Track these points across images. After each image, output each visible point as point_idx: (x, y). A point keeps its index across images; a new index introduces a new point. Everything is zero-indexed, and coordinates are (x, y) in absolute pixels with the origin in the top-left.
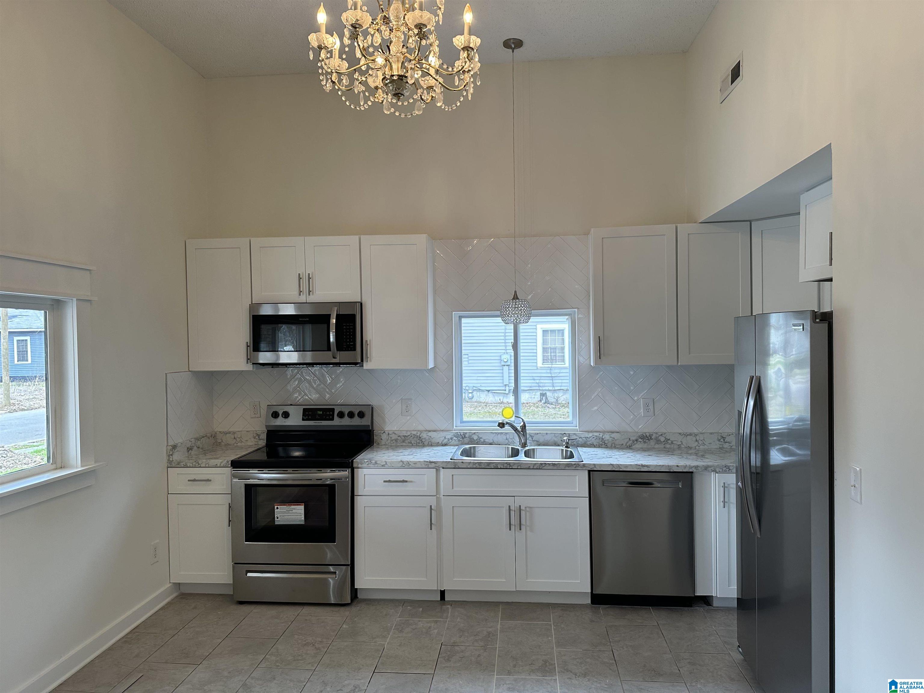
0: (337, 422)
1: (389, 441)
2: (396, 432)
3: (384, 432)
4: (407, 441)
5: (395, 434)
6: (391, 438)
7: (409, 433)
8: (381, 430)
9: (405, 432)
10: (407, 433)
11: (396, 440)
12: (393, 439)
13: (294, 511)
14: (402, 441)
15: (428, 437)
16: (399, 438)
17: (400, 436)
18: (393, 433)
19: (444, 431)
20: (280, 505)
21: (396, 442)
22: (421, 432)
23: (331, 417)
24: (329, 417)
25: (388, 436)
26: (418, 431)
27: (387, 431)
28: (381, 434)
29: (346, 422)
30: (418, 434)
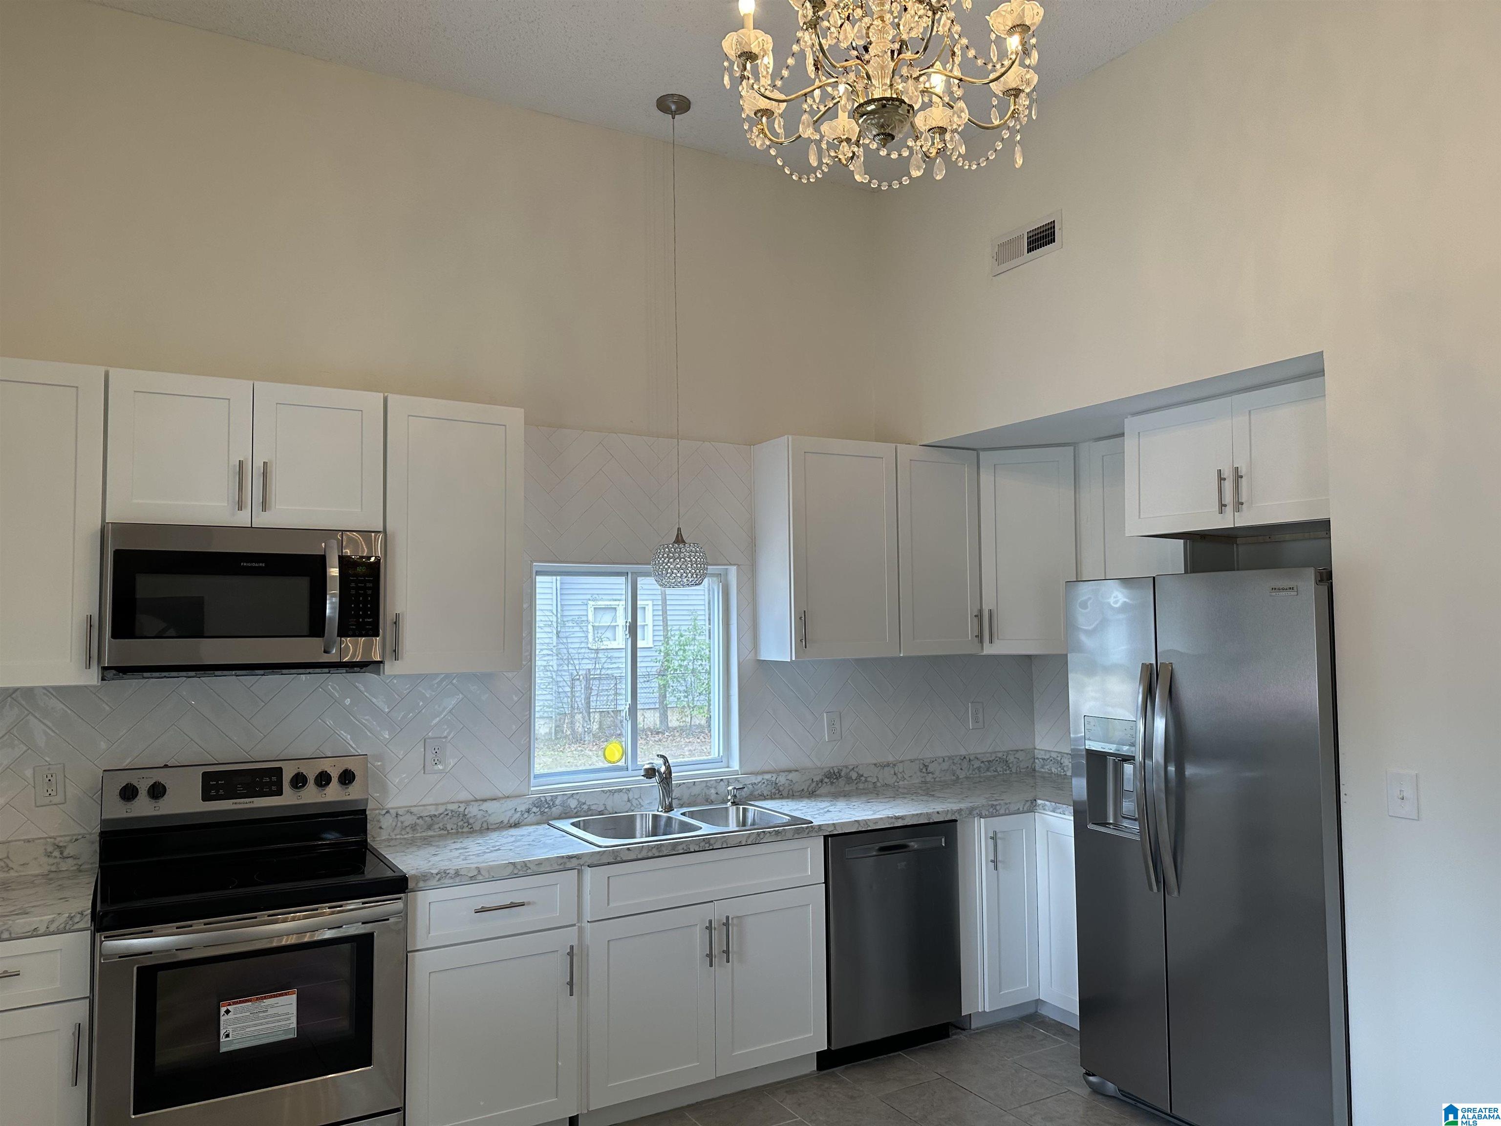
0: (288, 798)
1: (397, 831)
2: (413, 810)
3: (388, 812)
4: (437, 826)
5: (411, 813)
6: (402, 823)
7: (441, 809)
8: (380, 809)
9: (434, 807)
10: (436, 810)
11: (414, 827)
12: (406, 824)
13: (271, 1011)
14: (425, 827)
15: (481, 812)
16: (420, 821)
17: (421, 817)
18: (408, 811)
19: (512, 797)
20: (234, 1003)
21: (414, 830)
22: (467, 803)
23: (274, 788)
24: (271, 789)
25: (396, 819)
26: (461, 802)
27: (392, 808)
28: (381, 817)
29: (310, 795)
30: (461, 809)
